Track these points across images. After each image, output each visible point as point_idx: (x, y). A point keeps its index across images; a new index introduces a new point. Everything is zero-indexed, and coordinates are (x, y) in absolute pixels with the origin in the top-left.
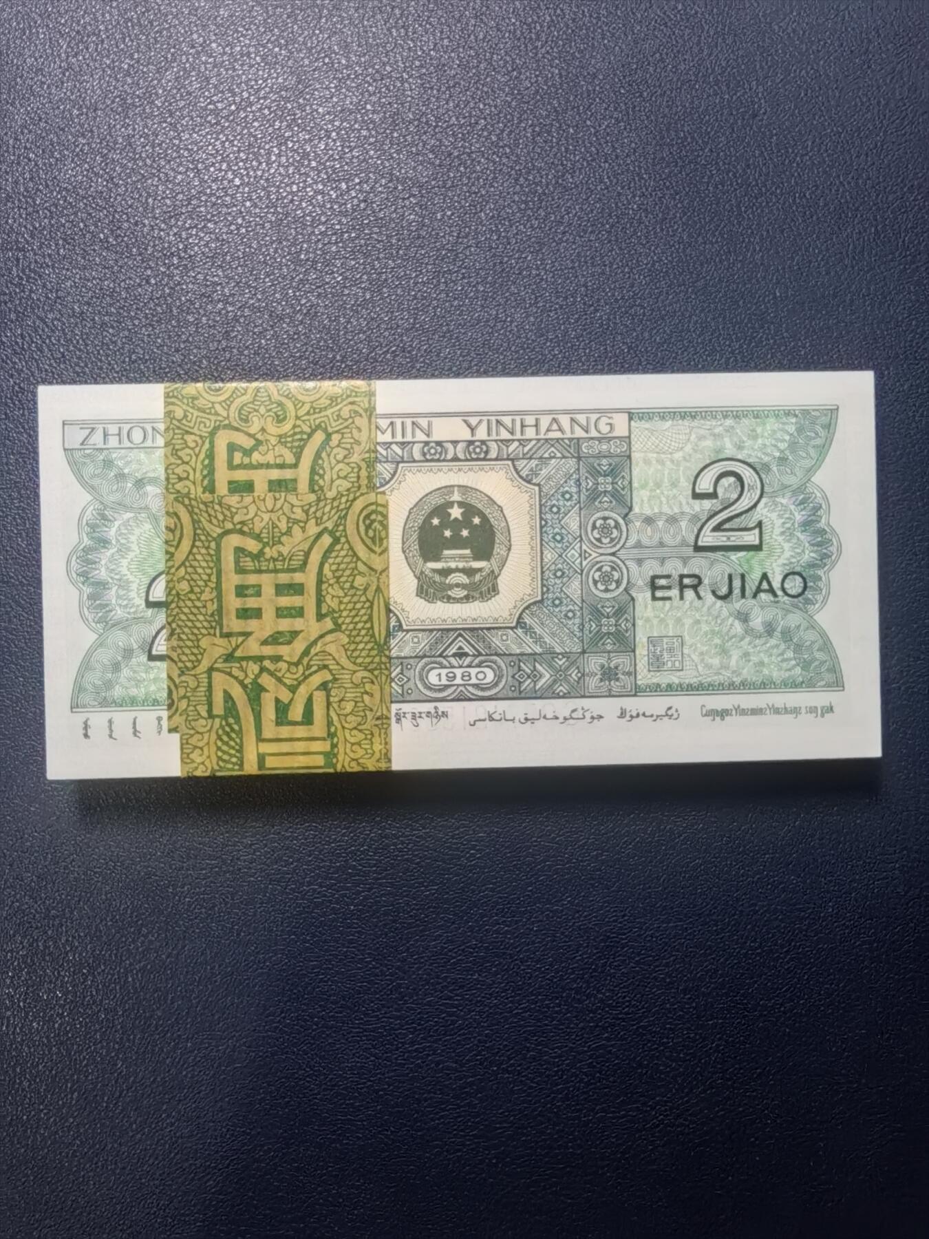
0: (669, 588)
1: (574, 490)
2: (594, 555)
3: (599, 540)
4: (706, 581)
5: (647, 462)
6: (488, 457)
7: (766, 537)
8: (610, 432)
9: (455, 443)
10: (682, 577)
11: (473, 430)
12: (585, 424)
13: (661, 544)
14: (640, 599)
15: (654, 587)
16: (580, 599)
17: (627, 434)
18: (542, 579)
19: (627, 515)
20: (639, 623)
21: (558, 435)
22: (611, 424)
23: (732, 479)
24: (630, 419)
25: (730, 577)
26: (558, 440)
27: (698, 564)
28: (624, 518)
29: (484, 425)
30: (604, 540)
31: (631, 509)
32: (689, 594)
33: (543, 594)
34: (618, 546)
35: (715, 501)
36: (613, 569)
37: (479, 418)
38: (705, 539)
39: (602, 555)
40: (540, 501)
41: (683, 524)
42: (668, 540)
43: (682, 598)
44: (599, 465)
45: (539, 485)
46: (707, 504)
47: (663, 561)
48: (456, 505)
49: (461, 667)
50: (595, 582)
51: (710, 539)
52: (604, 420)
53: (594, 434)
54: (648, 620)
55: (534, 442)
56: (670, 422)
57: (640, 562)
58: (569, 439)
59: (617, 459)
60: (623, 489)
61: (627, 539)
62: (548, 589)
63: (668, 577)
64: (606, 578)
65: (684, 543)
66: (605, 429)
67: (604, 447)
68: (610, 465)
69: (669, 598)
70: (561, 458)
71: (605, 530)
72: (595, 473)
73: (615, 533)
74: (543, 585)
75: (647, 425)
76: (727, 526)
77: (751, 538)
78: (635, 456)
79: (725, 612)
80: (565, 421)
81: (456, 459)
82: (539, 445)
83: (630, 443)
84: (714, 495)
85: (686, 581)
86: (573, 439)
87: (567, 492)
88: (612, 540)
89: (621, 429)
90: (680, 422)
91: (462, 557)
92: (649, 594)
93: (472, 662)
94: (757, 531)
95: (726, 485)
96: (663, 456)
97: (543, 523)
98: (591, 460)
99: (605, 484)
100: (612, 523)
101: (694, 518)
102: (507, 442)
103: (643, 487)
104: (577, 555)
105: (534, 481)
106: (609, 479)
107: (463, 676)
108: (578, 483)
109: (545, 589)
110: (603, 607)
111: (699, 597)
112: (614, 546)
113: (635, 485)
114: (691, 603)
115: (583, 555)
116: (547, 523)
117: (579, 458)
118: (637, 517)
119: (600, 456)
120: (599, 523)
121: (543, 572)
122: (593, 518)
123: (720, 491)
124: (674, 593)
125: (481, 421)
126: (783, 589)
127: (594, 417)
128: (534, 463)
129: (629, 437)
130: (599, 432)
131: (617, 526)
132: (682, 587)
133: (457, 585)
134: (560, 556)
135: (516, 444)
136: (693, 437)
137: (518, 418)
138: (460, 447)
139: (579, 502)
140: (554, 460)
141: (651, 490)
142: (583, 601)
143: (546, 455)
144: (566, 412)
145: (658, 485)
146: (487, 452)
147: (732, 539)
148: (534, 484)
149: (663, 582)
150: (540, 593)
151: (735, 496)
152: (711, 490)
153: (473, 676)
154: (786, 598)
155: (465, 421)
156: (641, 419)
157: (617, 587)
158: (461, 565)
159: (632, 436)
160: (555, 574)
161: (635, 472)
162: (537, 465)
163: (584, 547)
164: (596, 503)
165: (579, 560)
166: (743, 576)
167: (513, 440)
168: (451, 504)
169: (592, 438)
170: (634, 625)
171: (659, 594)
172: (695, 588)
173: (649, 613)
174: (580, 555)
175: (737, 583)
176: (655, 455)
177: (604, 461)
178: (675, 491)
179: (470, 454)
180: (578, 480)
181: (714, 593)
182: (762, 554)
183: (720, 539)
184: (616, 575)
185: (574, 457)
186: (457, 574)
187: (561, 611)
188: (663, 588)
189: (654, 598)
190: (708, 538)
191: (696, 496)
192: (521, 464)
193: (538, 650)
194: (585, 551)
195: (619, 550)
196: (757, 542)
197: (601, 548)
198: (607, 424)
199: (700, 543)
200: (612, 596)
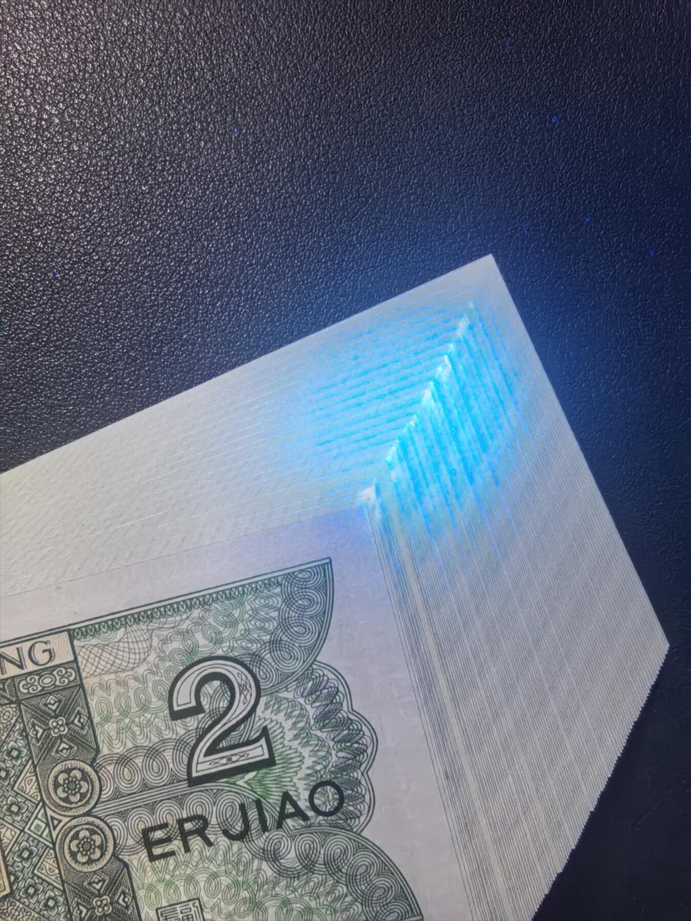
0: (168, 840)
1: (21, 743)
2: (65, 820)
3: (66, 800)
4: (214, 821)
5: (106, 688)
7: (277, 746)
8: (50, 660)
10: (181, 822)
12: (16, 657)
13: (146, 787)
14: (135, 862)
15: (148, 843)
16: (59, 880)
17: (71, 658)
18: (6, 866)
19: (94, 760)
20: (141, 894)
22: (49, 651)
23: (216, 683)
24: (72, 638)
25: (242, 807)
27: (197, 803)
28: (91, 765)
30: (73, 799)
31: (98, 750)
32: (196, 842)
33: (11, 885)
34: (93, 803)
35: (201, 716)
36: (93, 832)
38: (200, 767)
39: (75, 817)
41: (168, 755)
42: (152, 779)
43: (187, 849)
44: (46, 705)
46: (192, 723)
47: (152, 808)
50: (73, 855)
51: (206, 766)
52: (39, 647)
53: (30, 667)
54: (151, 888)
56: (123, 630)
57: (123, 815)
59: (66, 693)
60: (82, 728)
61: (101, 790)
62: (17, 878)
63: (164, 826)
64: (86, 847)
65: (175, 780)
66: (42, 658)
67: (47, 681)
68: (60, 701)
69: (172, 853)
71: (71, 786)
72: (42, 716)
73: (85, 787)
74: (9, 874)
75: (94, 641)
76: (224, 744)
77: (258, 752)
78: (89, 683)
79: (247, 856)
83: (78, 668)
85: (188, 826)
86: (6, 679)
87: (13, 748)
88: (83, 796)
89: (64, 655)
90: (135, 627)
92: (144, 855)
94: (263, 742)
95: (211, 692)
96: (123, 675)
98: (34, 702)
99: (58, 727)
100: (78, 774)
101: (180, 744)
103: (107, 719)
104: (43, 826)
106: (62, 720)
108: (24, 733)
109: (12, 878)
110: (90, 884)
111: (209, 844)
112: (87, 802)
113: (96, 719)
114: (201, 853)
115: (50, 823)
117: (19, 702)
118: (109, 758)
119: (45, 693)
120: (61, 778)
122: (53, 774)
123: (205, 702)
124: (176, 845)
126: (314, 807)
127: (26, 646)
129: (76, 660)
130: (36, 663)
131: (85, 777)
132: (185, 836)
134: (22, 831)
136: (155, 641)
139: (31, 757)
141: (118, 721)
142: (63, 882)
145: (125, 713)
147: (234, 759)
149: (159, 834)
150: (7, 884)
151: (224, 704)
152: (193, 704)
154: (321, 818)
156: (84, 635)
157: (103, 855)
159: (80, 659)
160: (20, 856)
161: (92, 703)
163: (49, 813)
164: (53, 754)
165: (47, 831)
166: (258, 804)
169: (30, 674)
170: (134, 898)
171: (157, 851)
172: (201, 832)
173: (150, 878)
174: (47, 825)
175: (253, 814)
176: (113, 676)
177: (51, 699)
178: (148, 716)
180: (24, 730)
181: (226, 833)
182: (277, 770)
183: (220, 762)
184: (98, 839)
185: (11, 702)
187: (38, 902)
188: (161, 842)
189: (152, 858)
190: (203, 766)
191: (176, 715)
194: (52, 818)
195: (94, 807)
196: (266, 756)
197: (71, 809)
198: (44, 651)
199: (194, 774)
200: (99, 867)
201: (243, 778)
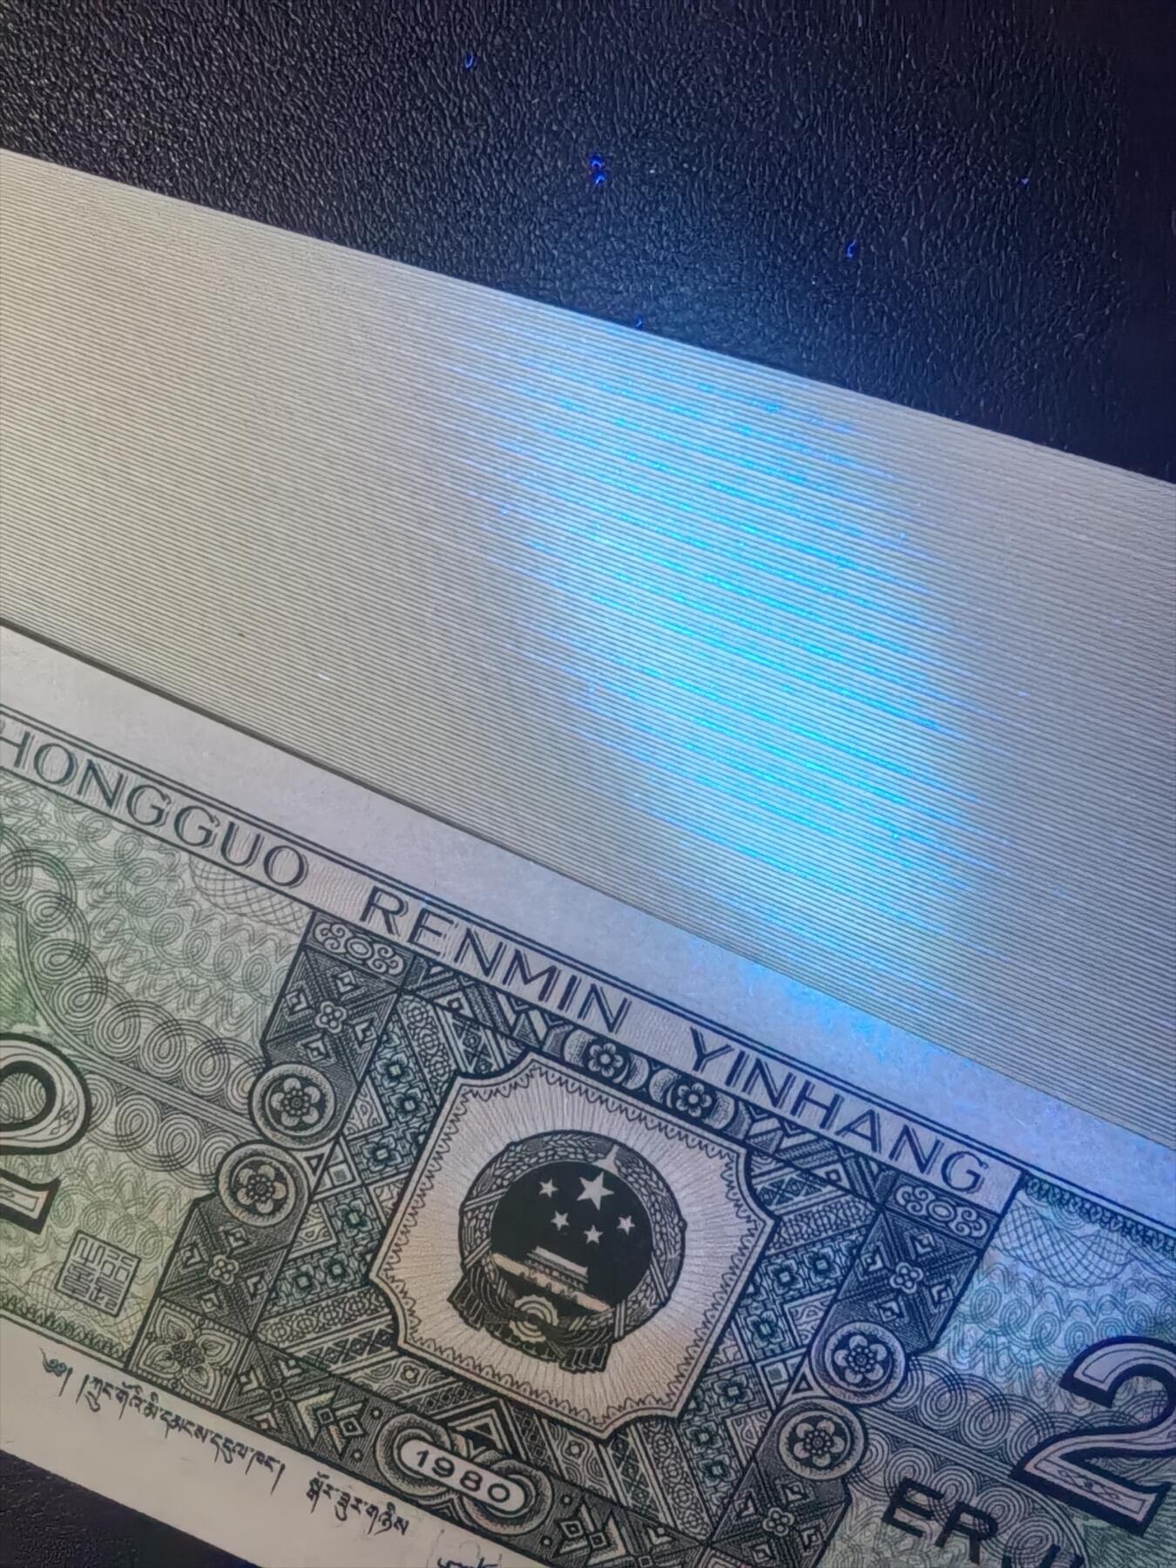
0: (928, 1515)
1: (841, 1260)
2: (817, 1392)
3: (840, 1371)
4: (1004, 1538)
5: (1010, 1278)
6: (707, 1121)
7: (1163, 1518)
8: (967, 1190)
9: (655, 1065)
10: (962, 1507)
11: (702, 1057)
12: (927, 1151)
13: (955, 1434)
14: (862, 1507)
15: (899, 1499)
16: (749, 1453)
17: (999, 1210)
18: (697, 1385)
19: (918, 1352)
20: (838, 1545)
21: (864, 1147)
22: (977, 1176)
23: (1157, 1386)
24: (1021, 1185)
25: (1054, 1550)
26: (858, 1154)
27: (1005, 1502)
28: (908, 1357)
29: (728, 1061)
31: (932, 1345)
32: (960, 1544)
33: (685, 1410)
34: (872, 1399)
35: (1103, 1408)
36: (839, 1432)
37: (724, 1041)
38: (1043, 1465)
39: (833, 1398)
40: (766, 1247)
41: (1017, 1420)
42: (971, 1431)
43: (941, 1542)
44: (913, 1239)
45: (778, 1219)
46: (1082, 1407)
47: (940, 1464)
48: (600, 1179)
49: (470, 1459)
50: (793, 1439)
51: (1053, 1469)
52: (968, 1162)
53: (935, 1178)
54: (856, 1548)
55: (808, 1137)
56: (1097, 1227)
57: (896, 1443)
58: (879, 1164)
59: (955, 1247)
60: (936, 1304)
62: (699, 1408)
63: (935, 1495)
64: (816, 1443)
65: (1000, 1453)
66: (960, 1178)
67: (942, 1211)
68: (936, 1249)
69: (918, 1533)
70: (847, 1192)
71: (862, 1358)
72: (898, 1250)
73: (878, 1373)
74: (692, 1396)
75: (1047, 1212)
76: (1100, 1463)
77: (1134, 1505)
78: (996, 1257)
80: (890, 1128)
81: (642, 1094)
82: (815, 1147)
83: (996, 1228)
84: (1106, 1398)
85: (966, 1518)
86: (889, 1168)
87: (825, 1257)
88: (865, 1382)
89: (991, 1196)
90: (1115, 1237)
91: (566, 1276)
92: (882, 1508)
93: (493, 1463)
94: (1150, 1498)
95: (1141, 1390)
96: (1047, 1282)
97: (751, 1289)
98: (903, 1223)
99: (907, 1278)
100: (882, 1354)
101: (1043, 1420)
102: (757, 1112)
103: (976, 1318)
104: (785, 1377)
105: (772, 1208)
106: (919, 1274)
107: (466, 1477)
108: (854, 1252)
109: (692, 1405)
110: (784, 1486)
111: (974, 1558)
112: (863, 1395)
113: (963, 1308)
114: (955, 1559)
115: (796, 1380)
116: (757, 1292)
117: (881, 1208)
118: (937, 1366)
119: (926, 1223)
120: (856, 1341)
121: (703, 1375)
122: (846, 1329)
123: (1121, 1396)
124: (934, 1527)
125: (725, 1049)
127: (951, 1147)
128: (789, 1175)
129: (1001, 1217)
130: (946, 1179)
131: (889, 1363)
132: (952, 1525)
133: (533, 1319)
134: (752, 1362)
135: (772, 1124)
136: (1124, 1277)
137: (801, 1079)
138: (662, 1076)
139: (839, 1287)
140: (829, 1188)
141: (990, 1332)
142: (753, 1458)
143: (821, 1172)
144: (900, 1111)
145: (1005, 1329)
146: (708, 1112)
147: (1096, 1489)
148: (770, 1214)
149: (921, 1499)
150: (679, 1407)
151: (1143, 1418)
152: (1105, 1387)
153: (485, 1486)
155: (695, 1034)
156: (1042, 1194)
157: (830, 1467)
158: (557, 1288)
159: (1009, 1217)
160: (725, 1389)
161: (976, 1284)
162: (793, 1182)
163: (805, 1369)
164: (871, 1305)
165: (784, 1386)
167: (771, 1115)
168: (592, 1173)
169: (928, 1185)
170: (826, 1544)
171: (901, 1515)
172: (976, 1538)
173: (866, 1538)
174: (791, 1380)
176: (1032, 1274)
177: (928, 1238)
178: (1034, 1355)
179: (675, 1098)
180: (859, 1247)
181: (1006, 1563)
182: (1137, 1542)
183: (1076, 1480)
184: (839, 1445)
185: (872, 1200)
186: (543, 1300)
187: (702, 1456)
188: (915, 1508)
189: (889, 1518)
190: (1049, 1466)
191: (1069, 1382)
192: (762, 1165)
193: (627, 1500)
194: (804, 1378)
195: (869, 1406)
196: (1140, 1517)
197: (837, 1385)
198: (970, 1172)
199: (1029, 1468)
200: (812, 1477)
201: (1086, 1519)
